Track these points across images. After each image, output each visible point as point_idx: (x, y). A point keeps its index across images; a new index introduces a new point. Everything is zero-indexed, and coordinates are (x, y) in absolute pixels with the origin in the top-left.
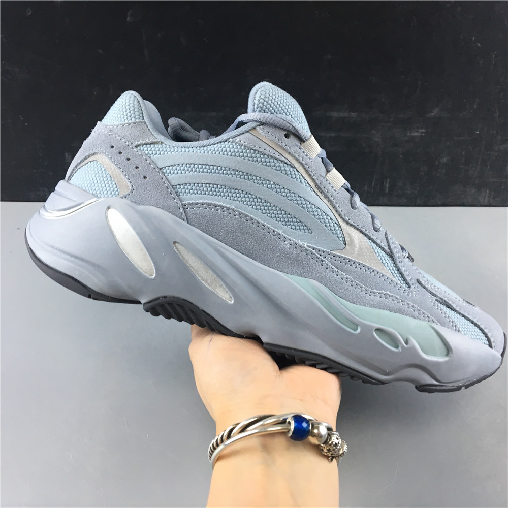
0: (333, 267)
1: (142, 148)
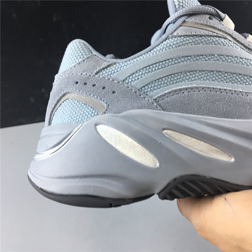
1: (101, 73)
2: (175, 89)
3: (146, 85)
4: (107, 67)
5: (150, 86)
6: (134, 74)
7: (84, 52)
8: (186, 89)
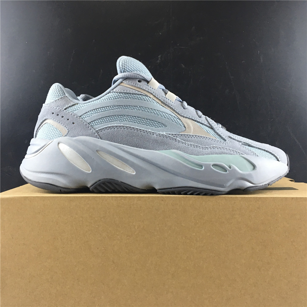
0: (182, 141)
1: (68, 109)
2: (110, 125)
3: (93, 121)
4: (72, 106)
5: (95, 122)
6: (87, 113)
7: (60, 94)
8: (117, 126)
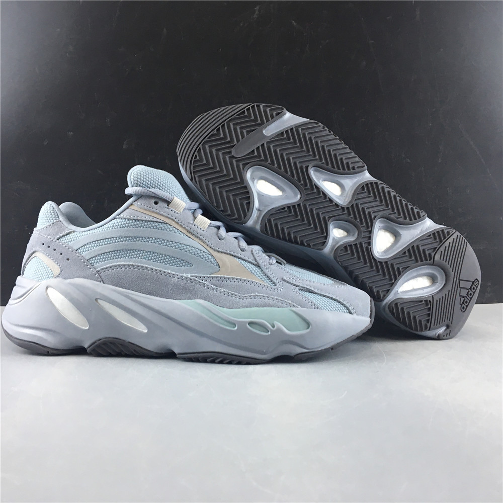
0: (213, 286)
1: (62, 239)
3: (94, 257)
4: (67, 235)
5: (96, 258)
6: (85, 245)
7: (52, 217)
8: (124, 265)
